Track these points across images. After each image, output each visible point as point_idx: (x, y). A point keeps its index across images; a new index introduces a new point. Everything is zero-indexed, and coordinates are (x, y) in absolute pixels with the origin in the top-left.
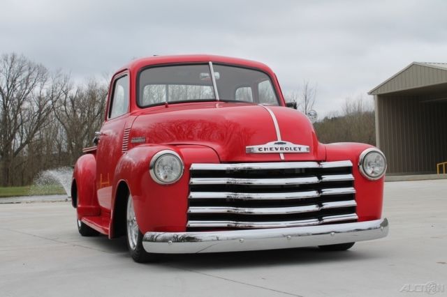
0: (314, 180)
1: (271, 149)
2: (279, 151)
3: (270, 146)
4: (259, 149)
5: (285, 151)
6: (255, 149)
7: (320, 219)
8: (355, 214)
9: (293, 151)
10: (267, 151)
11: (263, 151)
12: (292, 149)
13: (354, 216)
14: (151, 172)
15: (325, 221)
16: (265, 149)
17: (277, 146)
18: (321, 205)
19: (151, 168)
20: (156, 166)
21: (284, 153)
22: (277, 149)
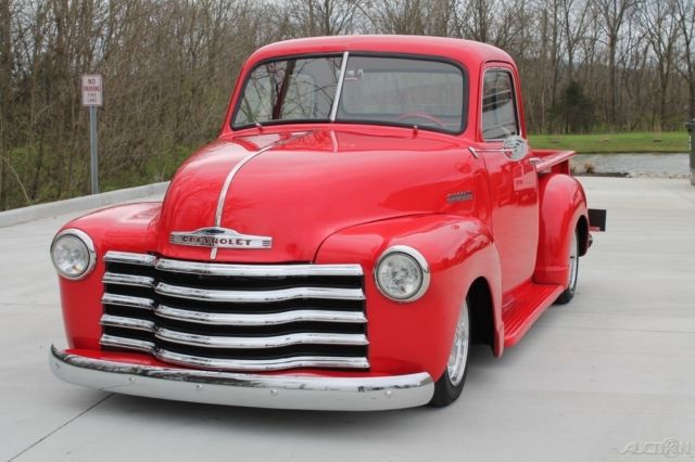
1: (199, 240)
3: (198, 236)
4: (184, 239)
9: (235, 246)
10: (193, 243)
11: (188, 242)
12: (234, 241)
13: (362, 362)
16: (191, 239)
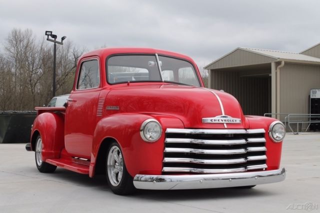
0: (243, 141)
1: (218, 120)
2: (224, 122)
3: (218, 119)
4: (211, 120)
5: (227, 122)
6: (208, 120)
7: (246, 168)
8: (265, 165)
9: (232, 122)
10: (216, 122)
11: (214, 122)
14: (142, 133)
15: (249, 169)
16: (215, 120)
17: (222, 119)
18: (246, 158)
19: (141, 131)
20: (145, 130)
21: (227, 124)
22: (222, 121)
